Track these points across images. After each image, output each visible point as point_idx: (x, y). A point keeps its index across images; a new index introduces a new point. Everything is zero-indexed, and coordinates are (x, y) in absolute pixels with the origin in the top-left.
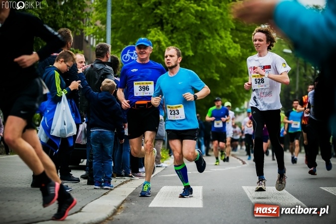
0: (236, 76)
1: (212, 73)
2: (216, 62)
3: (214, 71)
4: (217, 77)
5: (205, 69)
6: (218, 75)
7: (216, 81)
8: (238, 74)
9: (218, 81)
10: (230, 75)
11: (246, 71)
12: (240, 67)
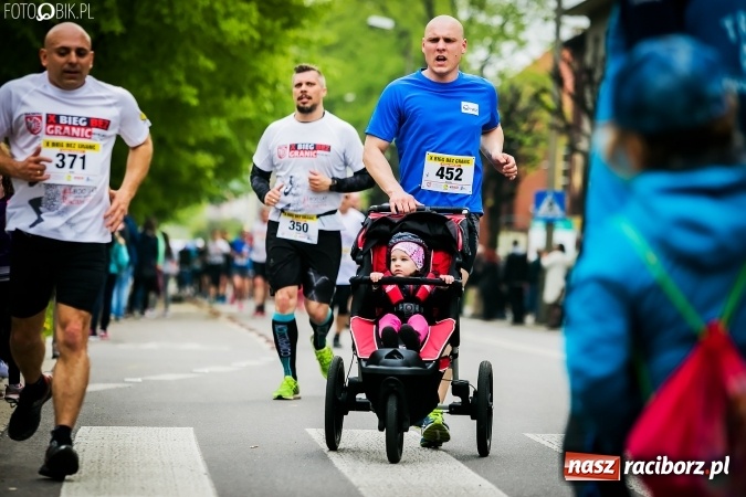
0: (241, 95)
1: (177, 83)
2: (187, 54)
3: (181, 77)
4: (190, 96)
5: (156, 73)
6: (194, 91)
7: (187, 105)
8: (246, 89)
9: (196, 108)
10: (223, 91)
11: (270, 80)
12: (254, 69)
